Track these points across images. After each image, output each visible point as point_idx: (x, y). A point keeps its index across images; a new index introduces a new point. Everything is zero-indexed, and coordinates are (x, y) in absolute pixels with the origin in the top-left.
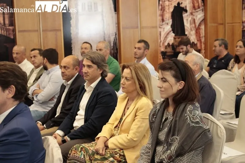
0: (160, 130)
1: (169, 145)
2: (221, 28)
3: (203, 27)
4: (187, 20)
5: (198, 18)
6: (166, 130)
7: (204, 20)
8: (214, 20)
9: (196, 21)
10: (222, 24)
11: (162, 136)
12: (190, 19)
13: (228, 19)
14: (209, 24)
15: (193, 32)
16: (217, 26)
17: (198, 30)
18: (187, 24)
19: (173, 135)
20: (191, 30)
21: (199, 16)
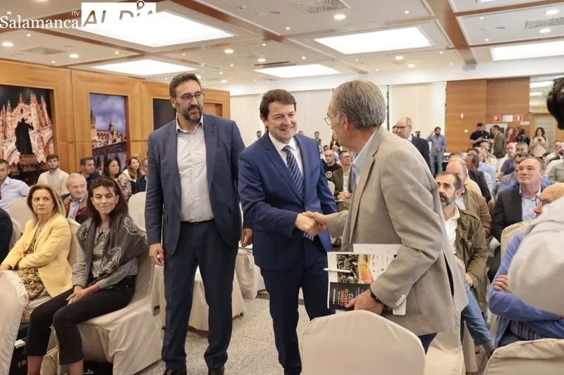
0: (93, 246)
1: (109, 257)
2: (71, 146)
3: (52, 145)
4: (34, 137)
5: (46, 136)
6: (102, 243)
7: (53, 138)
8: (64, 138)
9: (44, 139)
10: (72, 143)
11: (99, 250)
12: (37, 136)
13: (78, 138)
14: (59, 143)
15: (42, 150)
16: (67, 145)
17: (46, 148)
18: (34, 142)
19: (113, 247)
20: (39, 148)
21: (47, 134)
